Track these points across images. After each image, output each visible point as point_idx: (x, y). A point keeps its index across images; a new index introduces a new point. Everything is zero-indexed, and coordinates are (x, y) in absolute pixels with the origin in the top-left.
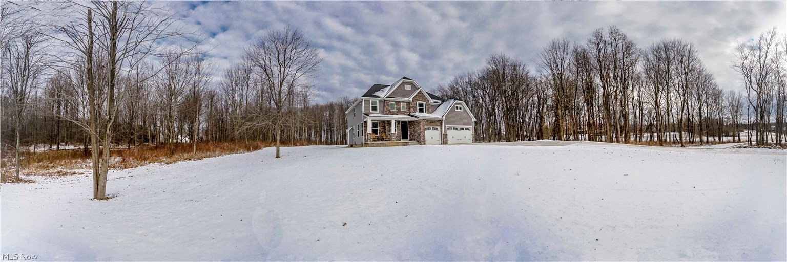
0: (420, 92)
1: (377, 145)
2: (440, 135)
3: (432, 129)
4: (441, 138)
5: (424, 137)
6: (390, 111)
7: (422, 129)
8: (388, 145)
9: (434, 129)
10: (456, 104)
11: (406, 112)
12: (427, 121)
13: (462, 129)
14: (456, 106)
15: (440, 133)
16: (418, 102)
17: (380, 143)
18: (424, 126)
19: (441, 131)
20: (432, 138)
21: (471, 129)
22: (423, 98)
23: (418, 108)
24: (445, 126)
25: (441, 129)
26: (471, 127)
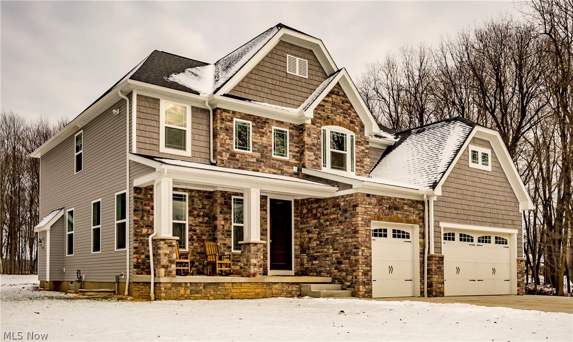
0: (337, 91)
1: (195, 293)
2: (418, 259)
3: (390, 233)
4: (422, 273)
5: (369, 264)
6: (233, 155)
7: (362, 230)
8: (235, 291)
9: (397, 234)
10: (475, 141)
11: (287, 163)
12: (380, 200)
13: (485, 239)
14: (472, 148)
15: (418, 249)
16: (329, 129)
17: (206, 285)
18: (367, 223)
19: (423, 246)
20: (391, 269)
21: (513, 243)
22: (345, 113)
23: (329, 150)
24: (437, 226)
25: (423, 235)
26: (514, 234)
